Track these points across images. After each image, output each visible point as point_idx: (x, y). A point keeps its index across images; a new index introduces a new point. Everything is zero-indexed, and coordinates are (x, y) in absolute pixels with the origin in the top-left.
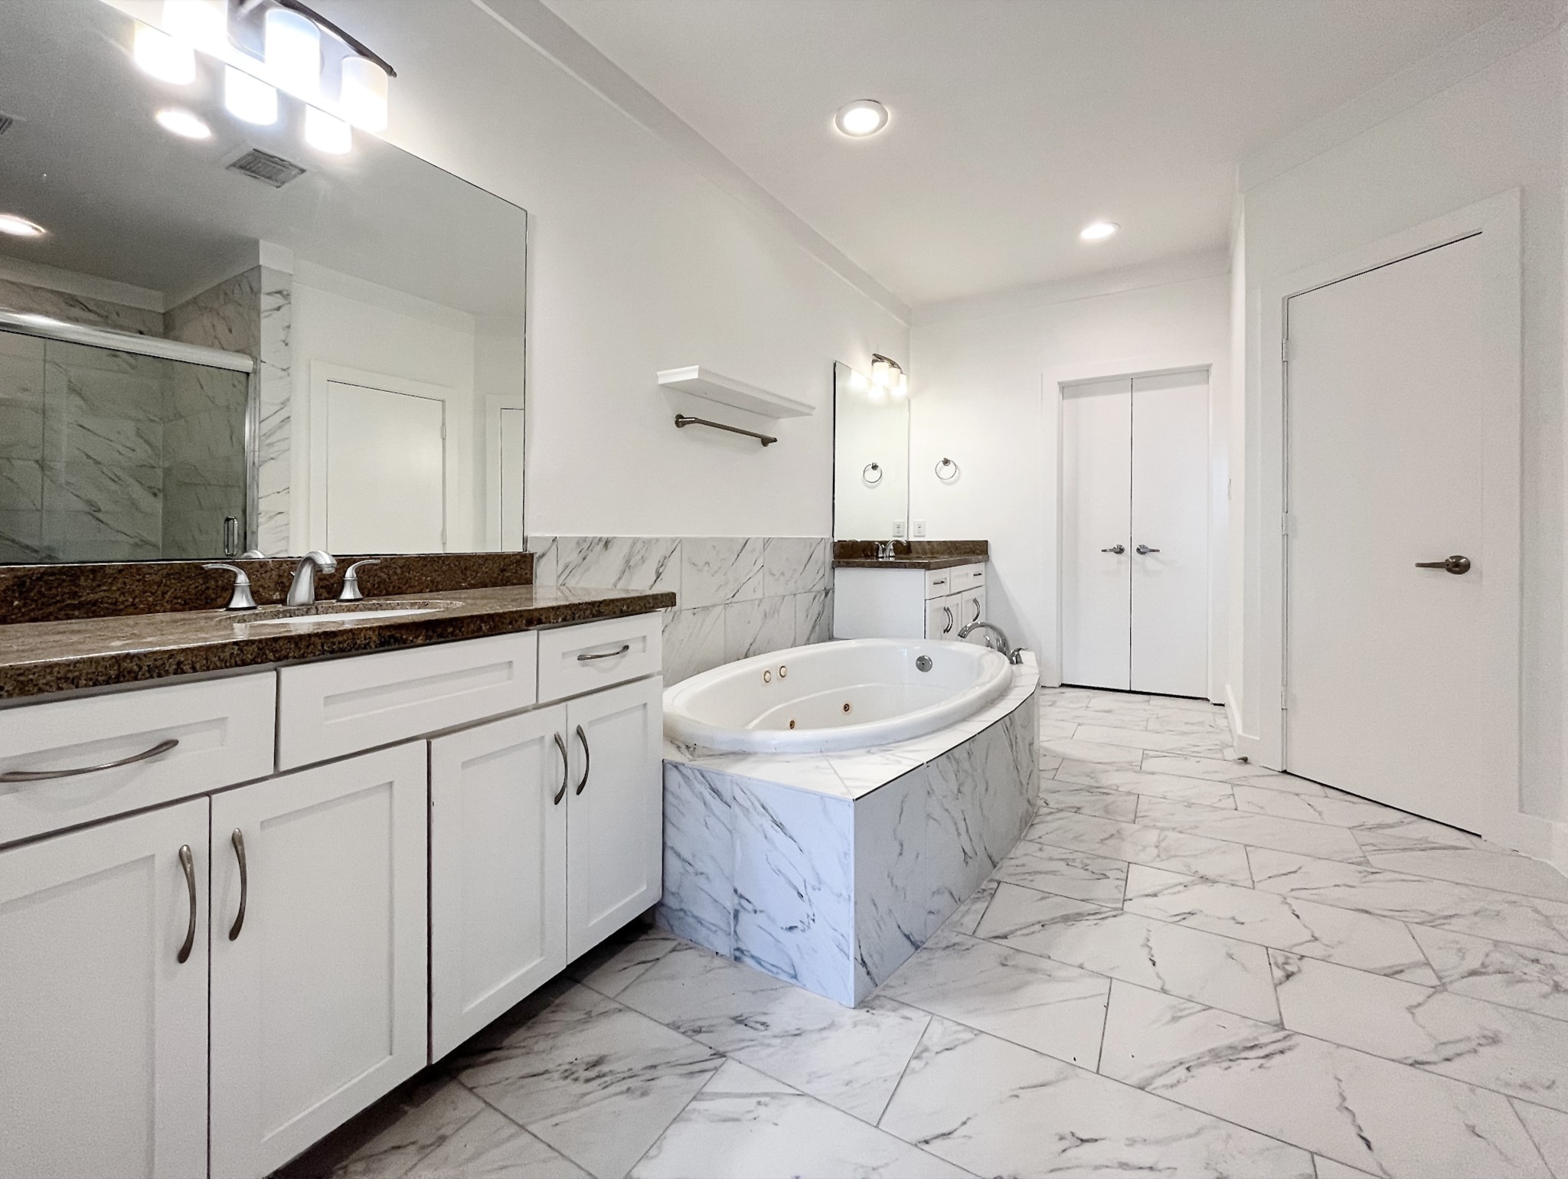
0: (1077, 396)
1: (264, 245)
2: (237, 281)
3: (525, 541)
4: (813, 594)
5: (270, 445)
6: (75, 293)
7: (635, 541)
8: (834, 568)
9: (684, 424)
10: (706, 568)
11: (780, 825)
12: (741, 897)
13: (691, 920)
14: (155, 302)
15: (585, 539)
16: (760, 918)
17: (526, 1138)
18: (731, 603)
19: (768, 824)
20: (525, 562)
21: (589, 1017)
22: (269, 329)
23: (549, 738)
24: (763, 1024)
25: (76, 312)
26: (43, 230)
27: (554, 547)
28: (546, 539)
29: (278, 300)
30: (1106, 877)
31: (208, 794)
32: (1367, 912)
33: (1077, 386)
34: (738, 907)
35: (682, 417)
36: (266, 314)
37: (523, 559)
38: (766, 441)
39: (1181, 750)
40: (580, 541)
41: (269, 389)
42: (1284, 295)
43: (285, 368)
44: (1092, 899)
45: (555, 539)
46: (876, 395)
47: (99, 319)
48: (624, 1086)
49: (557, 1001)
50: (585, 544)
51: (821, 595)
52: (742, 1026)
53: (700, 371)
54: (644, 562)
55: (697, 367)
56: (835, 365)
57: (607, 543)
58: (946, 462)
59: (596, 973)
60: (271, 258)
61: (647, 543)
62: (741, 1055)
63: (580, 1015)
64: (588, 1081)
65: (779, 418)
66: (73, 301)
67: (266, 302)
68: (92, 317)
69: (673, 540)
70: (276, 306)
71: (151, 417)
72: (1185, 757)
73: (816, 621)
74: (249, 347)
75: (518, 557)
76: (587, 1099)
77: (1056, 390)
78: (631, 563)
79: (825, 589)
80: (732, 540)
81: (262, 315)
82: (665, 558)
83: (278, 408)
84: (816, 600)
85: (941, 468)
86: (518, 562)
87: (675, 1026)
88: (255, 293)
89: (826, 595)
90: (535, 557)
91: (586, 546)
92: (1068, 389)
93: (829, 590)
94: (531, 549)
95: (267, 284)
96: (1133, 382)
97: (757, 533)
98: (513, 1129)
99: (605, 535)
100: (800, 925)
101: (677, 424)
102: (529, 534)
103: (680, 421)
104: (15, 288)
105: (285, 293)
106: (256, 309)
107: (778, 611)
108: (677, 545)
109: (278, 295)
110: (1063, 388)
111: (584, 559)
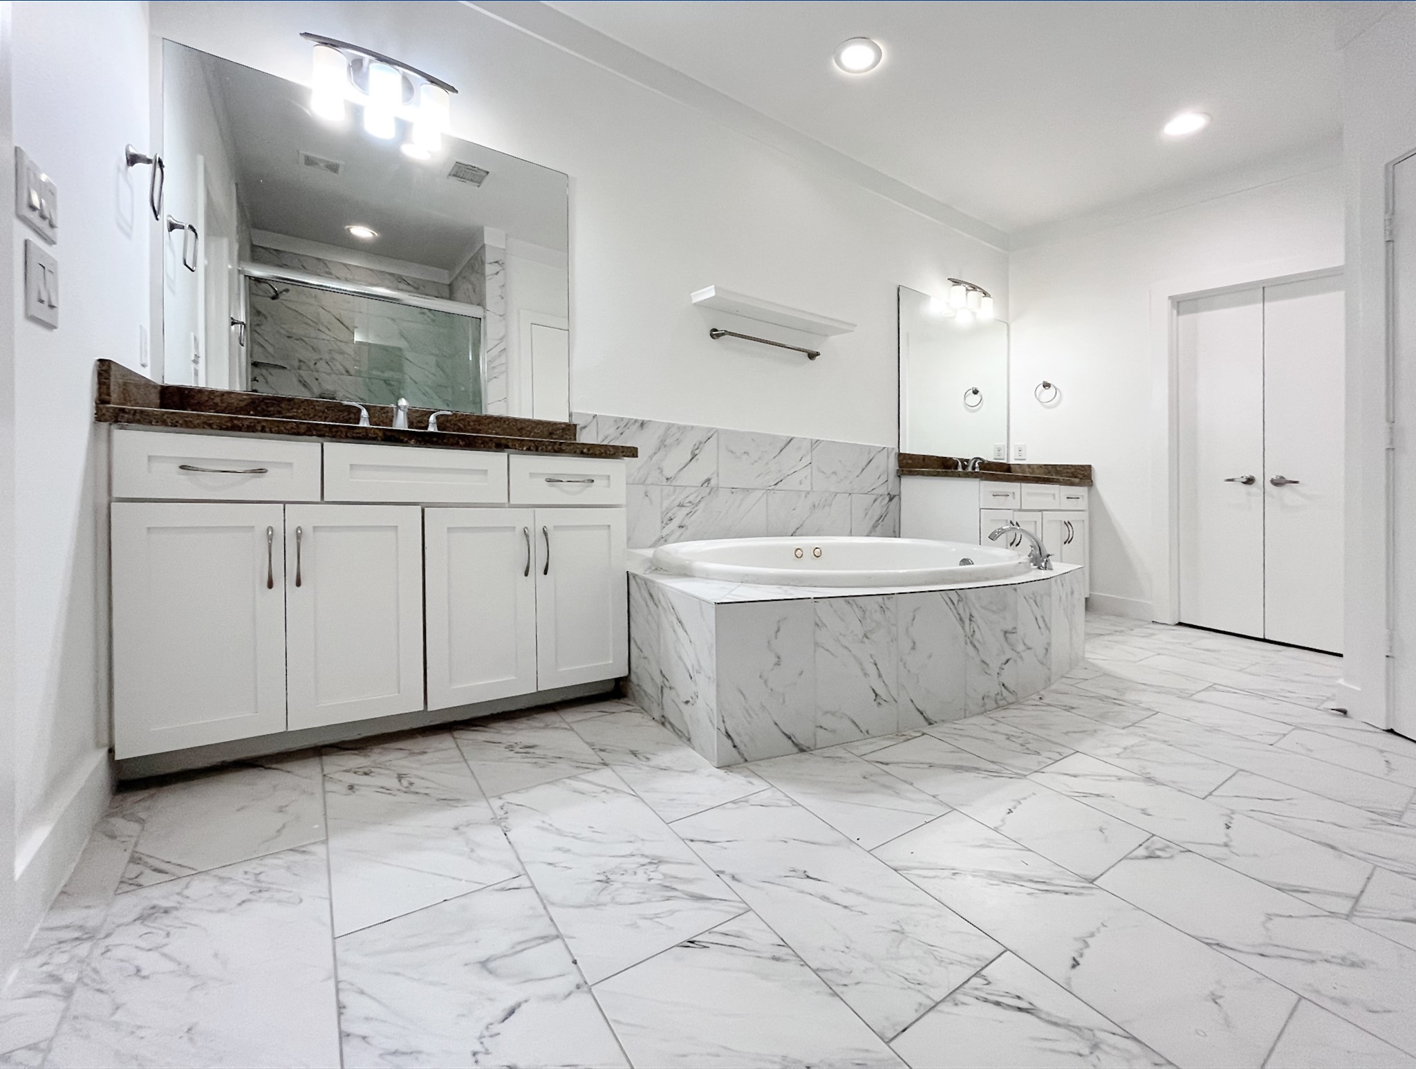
0: (1196, 310)
1: (487, 230)
2: (475, 258)
3: (570, 415)
4: (874, 497)
5: (494, 368)
6: (401, 274)
7: (670, 426)
8: (899, 476)
9: (718, 336)
10: (745, 457)
11: (680, 622)
12: (664, 676)
13: (642, 693)
14: (444, 277)
15: (622, 419)
16: (673, 693)
17: (464, 765)
18: (773, 489)
19: (675, 621)
20: (569, 429)
21: (546, 727)
22: (491, 288)
23: (519, 529)
24: (647, 758)
25: (402, 286)
26: (376, 234)
27: (595, 421)
28: (588, 415)
29: (496, 268)
30: (1038, 753)
31: (285, 503)
32: (1333, 847)
33: (1196, 299)
34: (663, 685)
35: (716, 330)
36: (490, 277)
37: (568, 428)
38: (812, 356)
39: (1264, 692)
40: (617, 420)
41: (492, 329)
42: (1386, 161)
43: (501, 314)
44: (1002, 763)
45: (595, 416)
46: (963, 320)
47: (412, 289)
48: (534, 760)
49: (535, 716)
50: (622, 422)
51: (883, 499)
52: (633, 756)
53: (716, 288)
54: (678, 444)
55: (713, 286)
56: (899, 290)
57: (642, 424)
58: (1046, 385)
59: (568, 710)
60: (492, 239)
61: (682, 429)
62: (618, 768)
63: (542, 725)
64: (517, 753)
65: (827, 336)
66: (401, 279)
67: (489, 269)
68: (410, 288)
69: (710, 429)
70: (495, 272)
71: (445, 354)
72: (1263, 697)
73: (878, 521)
74: (481, 303)
75: (563, 426)
76: (513, 760)
77: (1166, 305)
78: (667, 442)
79: (889, 494)
80: (775, 437)
81: (487, 278)
82: (701, 443)
83: (496, 342)
84: (877, 502)
85: (1042, 392)
86: (563, 429)
87: (591, 745)
88: (483, 263)
89: (891, 499)
90: (578, 427)
91: (622, 424)
92: (1183, 304)
93: (894, 496)
94: (575, 422)
95: (489, 257)
96: (1264, 291)
97: (804, 433)
98: (462, 759)
99: (640, 418)
100: (690, 700)
101: (712, 336)
102: (574, 410)
103: (715, 334)
104: (371, 272)
105: (500, 262)
106: (483, 274)
107: (830, 505)
108: (711, 435)
109: (496, 264)
110: (1178, 302)
111: (622, 434)
